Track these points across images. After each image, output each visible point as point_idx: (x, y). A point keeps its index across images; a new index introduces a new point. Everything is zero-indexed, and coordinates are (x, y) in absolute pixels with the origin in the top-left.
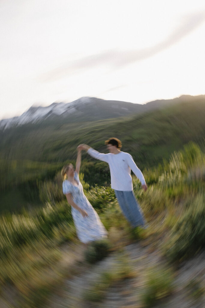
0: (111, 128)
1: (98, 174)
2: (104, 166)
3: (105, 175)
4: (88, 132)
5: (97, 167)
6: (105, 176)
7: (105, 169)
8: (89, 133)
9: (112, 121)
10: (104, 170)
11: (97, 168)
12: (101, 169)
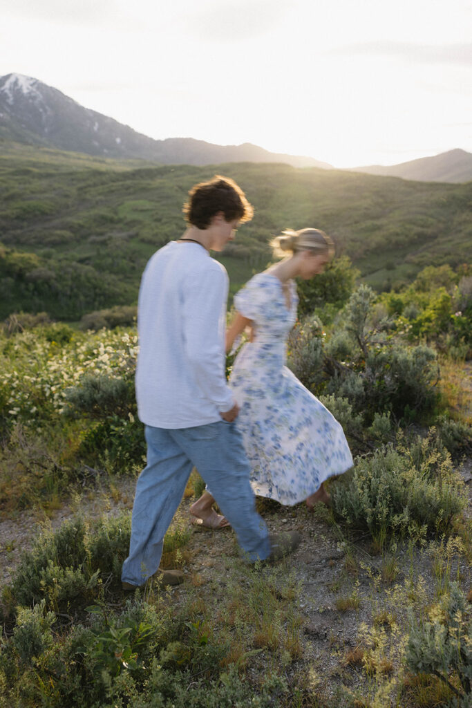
0: (72, 176)
1: (10, 280)
2: (29, 263)
3: (27, 284)
4: (11, 170)
5: (12, 262)
6: (27, 289)
7: (30, 272)
8: (13, 174)
9: (79, 161)
10: (28, 274)
11: (12, 265)
12: (21, 270)
